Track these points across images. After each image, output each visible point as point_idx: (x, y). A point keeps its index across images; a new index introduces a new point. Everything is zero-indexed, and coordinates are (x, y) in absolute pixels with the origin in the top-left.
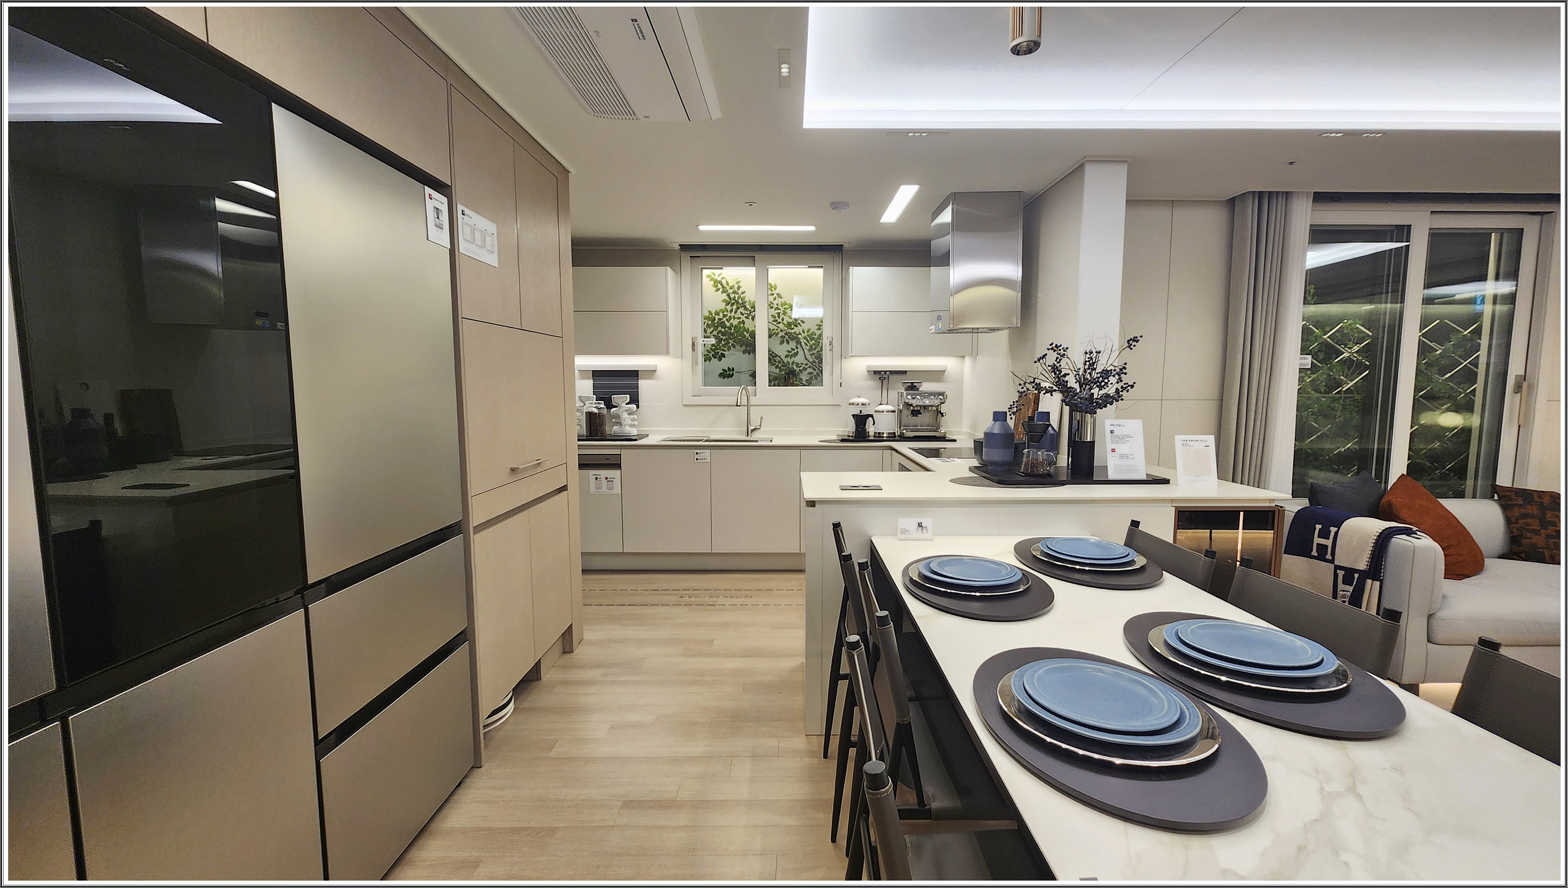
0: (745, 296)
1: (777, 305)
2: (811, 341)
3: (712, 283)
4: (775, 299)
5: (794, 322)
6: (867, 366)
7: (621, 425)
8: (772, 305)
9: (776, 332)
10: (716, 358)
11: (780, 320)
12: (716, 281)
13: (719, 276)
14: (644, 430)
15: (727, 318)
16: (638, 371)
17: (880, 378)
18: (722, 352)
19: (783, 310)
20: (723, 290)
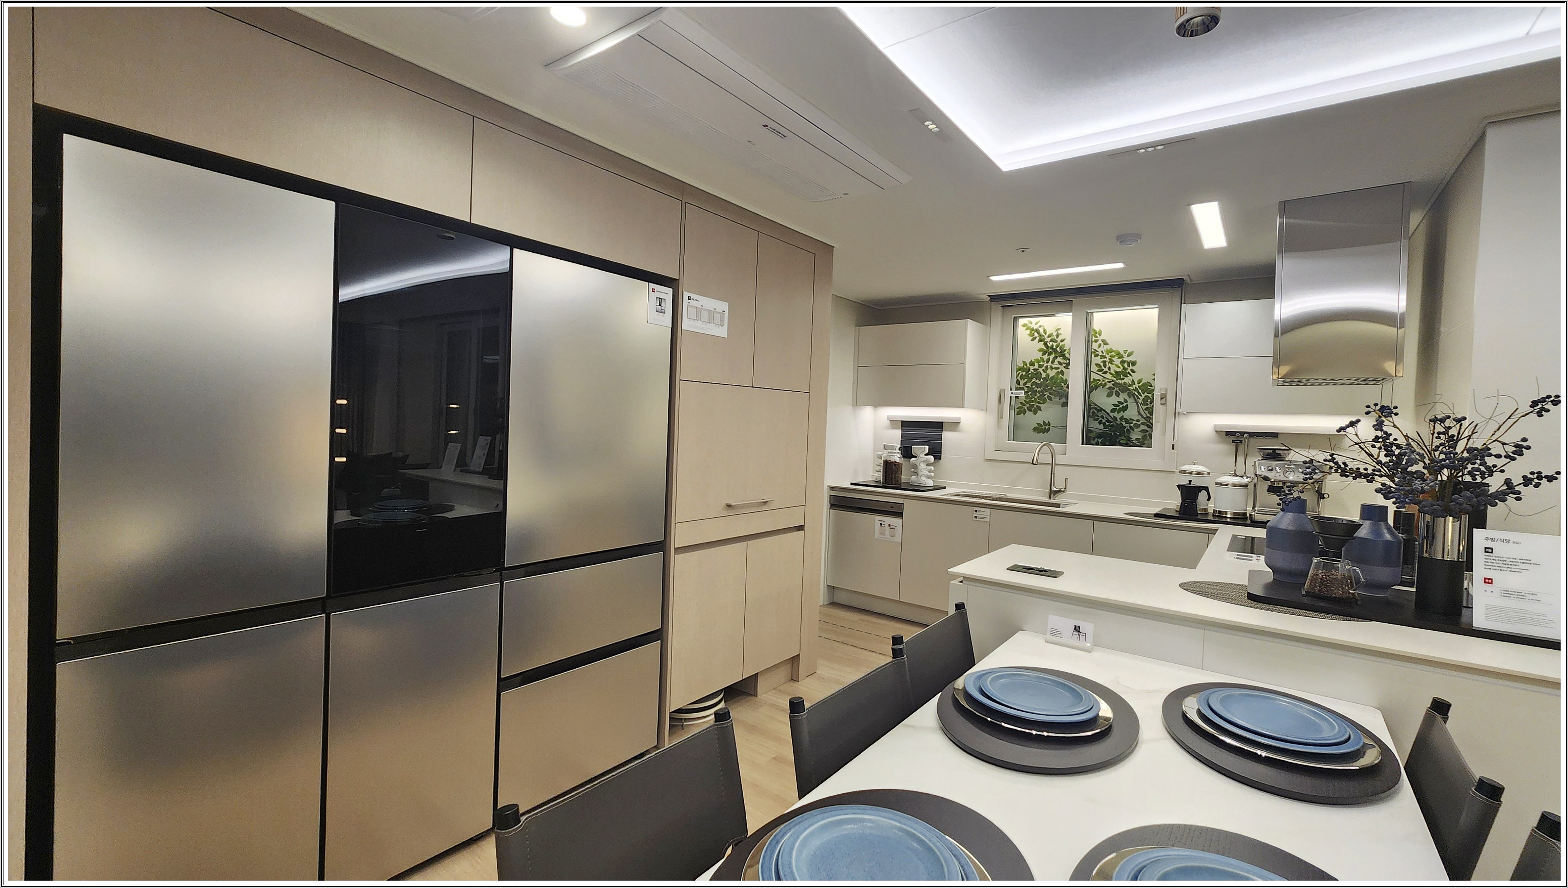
0: (1065, 345)
1: (1102, 352)
2: (1144, 394)
3: (1028, 332)
4: (1100, 346)
5: (1122, 372)
6: (1215, 426)
7: (918, 475)
8: (1097, 353)
9: (1103, 383)
10: (1031, 411)
11: (1106, 369)
12: (1033, 330)
13: (1036, 324)
14: (941, 482)
15: (1044, 368)
16: (942, 422)
17: (1233, 441)
18: (1037, 404)
19: (1110, 357)
20: (1040, 338)
